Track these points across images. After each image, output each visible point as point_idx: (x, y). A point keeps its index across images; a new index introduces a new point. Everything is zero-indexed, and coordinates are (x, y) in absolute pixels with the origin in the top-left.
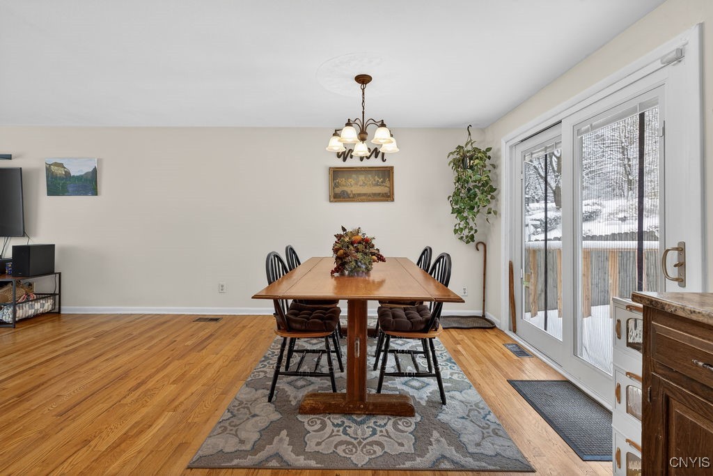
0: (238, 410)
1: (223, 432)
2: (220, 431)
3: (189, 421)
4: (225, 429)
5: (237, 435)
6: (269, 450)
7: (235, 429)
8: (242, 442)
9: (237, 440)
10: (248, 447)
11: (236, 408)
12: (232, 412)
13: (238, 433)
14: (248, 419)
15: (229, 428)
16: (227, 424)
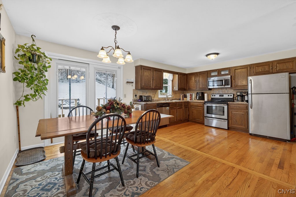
0: (171, 170)
1: (179, 166)
2: (180, 166)
3: (189, 176)
4: (178, 166)
5: (176, 163)
6: (170, 156)
7: (175, 165)
8: (175, 161)
9: (176, 161)
10: (174, 159)
11: (171, 171)
12: (173, 170)
13: (175, 163)
14: (170, 165)
15: (177, 166)
16: (177, 167)
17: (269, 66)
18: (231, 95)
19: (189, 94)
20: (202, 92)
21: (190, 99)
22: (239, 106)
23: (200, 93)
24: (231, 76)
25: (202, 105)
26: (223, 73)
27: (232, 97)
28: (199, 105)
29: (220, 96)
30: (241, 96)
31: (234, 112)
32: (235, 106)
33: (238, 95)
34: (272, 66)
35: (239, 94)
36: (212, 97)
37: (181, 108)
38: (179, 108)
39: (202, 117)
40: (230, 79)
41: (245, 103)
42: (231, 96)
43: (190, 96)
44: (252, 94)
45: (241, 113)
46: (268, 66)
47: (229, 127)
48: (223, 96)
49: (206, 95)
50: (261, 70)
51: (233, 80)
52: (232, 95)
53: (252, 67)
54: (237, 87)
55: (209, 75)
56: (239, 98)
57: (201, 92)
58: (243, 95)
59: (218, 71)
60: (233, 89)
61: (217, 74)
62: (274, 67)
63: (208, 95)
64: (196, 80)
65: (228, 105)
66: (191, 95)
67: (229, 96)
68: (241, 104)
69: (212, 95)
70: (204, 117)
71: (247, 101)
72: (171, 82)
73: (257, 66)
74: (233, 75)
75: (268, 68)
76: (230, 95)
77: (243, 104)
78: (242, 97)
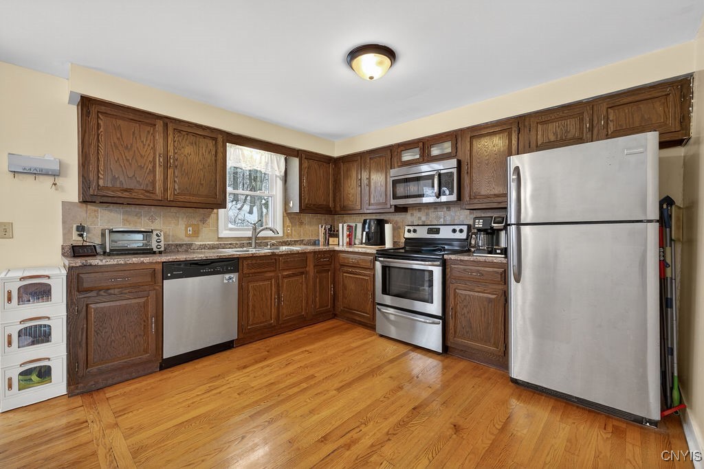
17: (582, 120)
18: (461, 227)
19: (345, 225)
20: (379, 217)
21: (346, 240)
22: (478, 271)
23: (372, 223)
24: (459, 162)
25: (369, 264)
26: (435, 151)
27: (464, 236)
28: (363, 264)
29: (430, 231)
30: (487, 233)
31: (464, 292)
32: (465, 270)
33: (479, 230)
34: (591, 122)
35: (479, 224)
36: (407, 235)
37: (302, 273)
38: (289, 276)
39: (369, 306)
40: (455, 171)
41: (498, 258)
42: (461, 231)
43: (346, 233)
44: (519, 224)
45: (483, 297)
46: (577, 120)
47: (449, 344)
48: (437, 231)
49: (388, 228)
50: (555, 134)
51: (466, 176)
52: (465, 228)
53: (524, 126)
54: (476, 201)
55: (396, 161)
56: (482, 240)
57: (374, 218)
58: (492, 228)
59: (421, 144)
60: (464, 206)
61: (418, 157)
62: (599, 122)
63: (396, 230)
64: (361, 180)
65: (444, 264)
66: (350, 227)
67: (454, 231)
68: (486, 264)
69: (407, 228)
70: (374, 304)
71: (505, 252)
72: (280, 184)
73: (542, 123)
74: (465, 158)
75: (578, 126)
76: (458, 228)
77: (492, 264)
78: (492, 234)
